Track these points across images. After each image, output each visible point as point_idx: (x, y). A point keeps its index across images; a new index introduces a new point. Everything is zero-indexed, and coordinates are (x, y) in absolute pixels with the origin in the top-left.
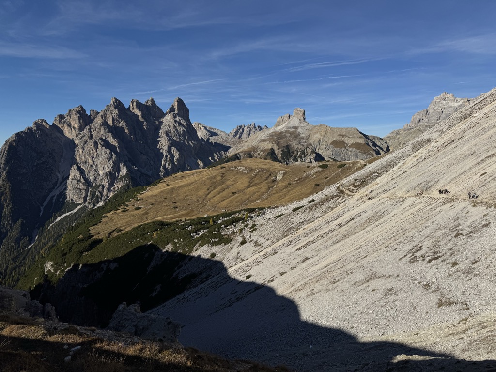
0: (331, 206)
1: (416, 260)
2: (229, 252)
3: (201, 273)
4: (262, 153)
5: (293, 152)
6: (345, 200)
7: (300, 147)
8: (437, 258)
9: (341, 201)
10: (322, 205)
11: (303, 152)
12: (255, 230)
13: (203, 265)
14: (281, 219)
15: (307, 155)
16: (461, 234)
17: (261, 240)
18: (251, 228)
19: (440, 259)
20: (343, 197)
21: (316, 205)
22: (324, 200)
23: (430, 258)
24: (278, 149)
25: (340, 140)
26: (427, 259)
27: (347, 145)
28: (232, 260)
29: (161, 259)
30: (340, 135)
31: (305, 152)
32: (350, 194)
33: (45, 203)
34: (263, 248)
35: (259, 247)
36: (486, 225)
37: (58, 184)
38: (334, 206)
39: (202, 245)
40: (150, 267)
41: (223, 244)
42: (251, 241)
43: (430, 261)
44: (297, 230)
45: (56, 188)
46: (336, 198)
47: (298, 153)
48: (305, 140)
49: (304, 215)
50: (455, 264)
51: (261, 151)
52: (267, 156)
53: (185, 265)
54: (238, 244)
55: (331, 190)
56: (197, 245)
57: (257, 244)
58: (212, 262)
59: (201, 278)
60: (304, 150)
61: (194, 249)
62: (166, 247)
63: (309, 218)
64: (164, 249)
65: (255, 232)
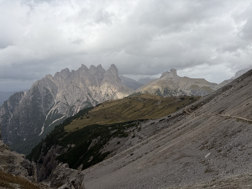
0: (179, 119)
2: (126, 141)
3: (112, 152)
5: (170, 91)
6: (186, 116)
7: (174, 88)
9: (184, 117)
10: (174, 118)
11: (175, 91)
12: (140, 130)
13: (114, 148)
14: (153, 125)
15: (177, 92)
16: (227, 136)
17: (142, 136)
18: (138, 129)
19: (214, 148)
20: (185, 115)
21: (171, 119)
22: (175, 116)
24: (162, 89)
25: (195, 85)
27: (199, 88)
28: (127, 145)
29: (95, 143)
30: (196, 82)
31: (177, 91)
32: (189, 113)
33: (48, 114)
34: (143, 140)
35: (141, 139)
37: (55, 105)
38: (180, 119)
39: (114, 137)
40: (89, 147)
41: (124, 137)
42: (137, 136)
43: (209, 149)
44: (160, 131)
45: (53, 107)
46: (181, 115)
47: (172, 91)
48: (176, 85)
49: (164, 123)
51: (153, 90)
52: (156, 93)
53: (105, 147)
54: (131, 137)
55: (181, 111)
56: (112, 137)
57: (140, 138)
58: (118, 146)
59: (112, 154)
60: (176, 90)
61: (111, 139)
62: (98, 137)
63: (167, 125)
64: (96, 138)
65: (140, 132)
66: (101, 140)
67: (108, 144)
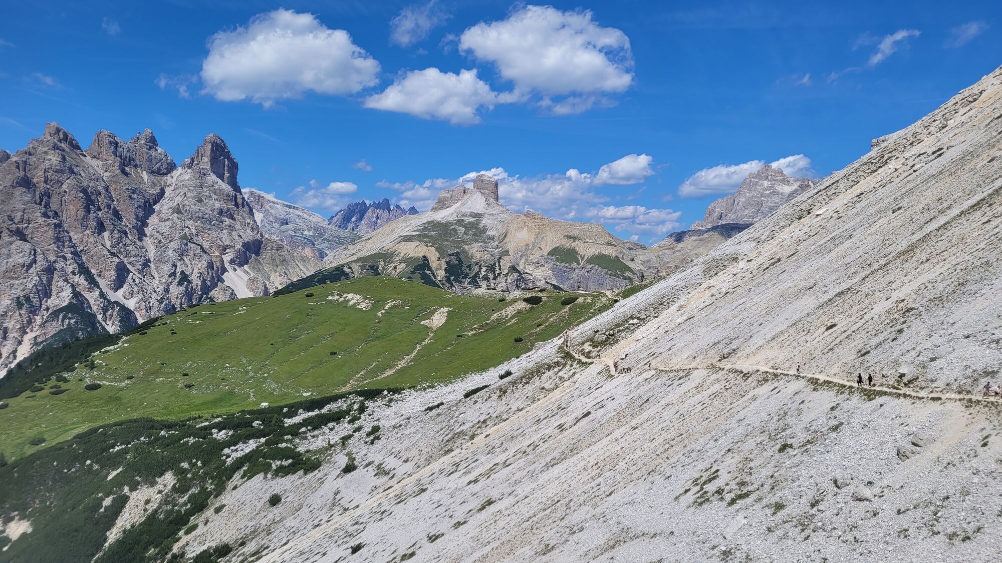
0: (547, 386)
1: (708, 500)
2: (314, 489)
3: (243, 544)
4: (403, 265)
5: (470, 267)
6: (574, 373)
7: (486, 257)
8: (747, 495)
9: (566, 376)
10: (528, 383)
11: (491, 268)
12: (378, 438)
13: (250, 524)
14: (438, 415)
15: (499, 275)
16: (791, 446)
17: (391, 463)
18: (369, 434)
19: (753, 497)
20: (571, 366)
21: (514, 383)
22: (532, 373)
23: (733, 495)
24: (439, 260)
25: (568, 246)
26: (728, 497)
27: (583, 259)
28: (321, 509)
29: (145, 510)
30: (569, 237)
31: (497, 268)
32: (584, 359)
34: (395, 480)
35: (386, 478)
36: (835, 428)
38: (552, 386)
39: (248, 475)
40: (115, 531)
41: (301, 472)
42: (367, 465)
43: (733, 502)
44: (472, 438)
46: (556, 369)
47: (480, 269)
48: (496, 243)
49: (488, 404)
50: (779, 507)
51: (401, 262)
52: (413, 273)
53: (206, 524)
54: (338, 471)
55: (547, 350)
56: (237, 476)
57: (381, 471)
58: (271, 516)
59: (243, 554)
60: (495, 264)
61: (230, 485)
62: (159, 480)
63: (498, 412)
64: (153, 484)
65: (379, 444)
66: (179, 489)
67: (218, 510)
